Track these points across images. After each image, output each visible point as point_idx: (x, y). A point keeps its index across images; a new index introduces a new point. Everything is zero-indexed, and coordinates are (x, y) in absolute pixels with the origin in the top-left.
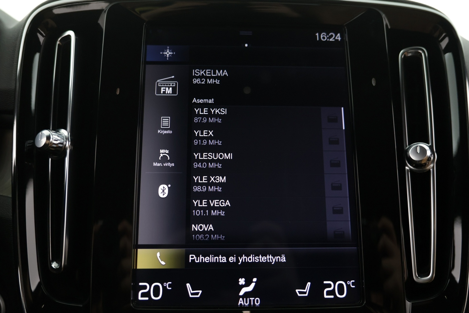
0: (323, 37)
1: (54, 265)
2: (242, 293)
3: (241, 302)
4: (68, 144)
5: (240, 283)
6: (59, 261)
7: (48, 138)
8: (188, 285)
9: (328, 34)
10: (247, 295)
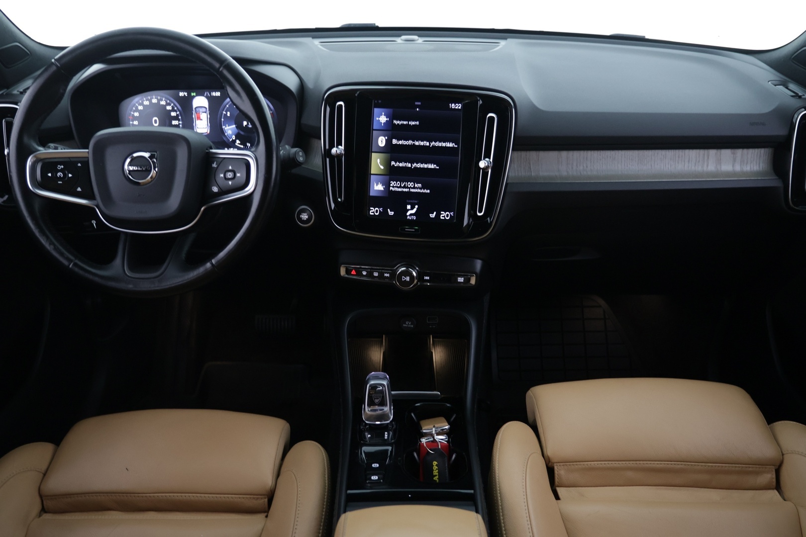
0: (453, 106)
1: (339, 200)
2: (408, 214)
3: (408, 217)
4: (343, 152)
5: (408, 208)
6: (341, 198)
7: (336, 151)
8: (389, 210)
9: (455, 104)
10: (411, 215)
